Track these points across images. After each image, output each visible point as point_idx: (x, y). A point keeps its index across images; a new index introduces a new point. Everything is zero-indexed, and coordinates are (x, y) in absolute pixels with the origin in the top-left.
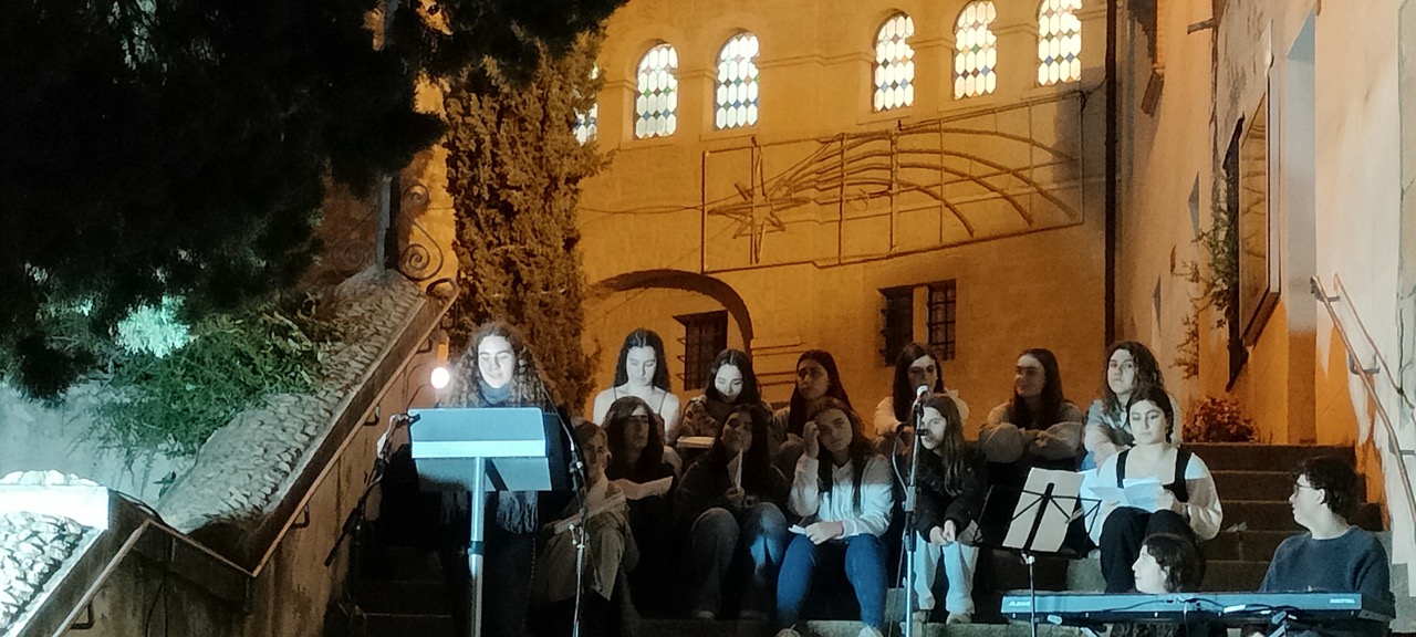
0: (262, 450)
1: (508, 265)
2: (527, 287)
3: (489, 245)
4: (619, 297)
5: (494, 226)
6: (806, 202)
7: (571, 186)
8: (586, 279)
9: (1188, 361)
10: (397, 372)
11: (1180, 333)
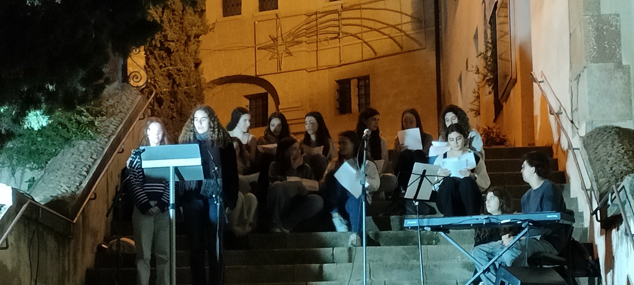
0: (74, 166)
1: (170, 76)
2: (178, 86)
3: (161, 67)
4: (219, 88)
5: (163, 58)
6: (301, 42)
7: (197, 39)
8: (205, 81)
9: (475, 109)
10: (131, 129)
11: (471, 97)
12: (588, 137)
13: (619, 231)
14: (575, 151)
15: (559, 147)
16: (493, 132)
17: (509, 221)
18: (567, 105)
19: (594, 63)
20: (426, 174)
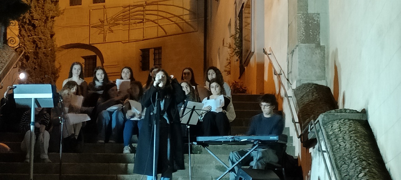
1: (34, 42)
2: (39, 48)
3: (29, 36)
4: (66, 51)
5: (30, 31)
6: (119, 24)
7: (52, 19)
8: (56, 46)
9: (228, 70)
10: (8, 74)
11: (225, 63)
12: (297, 90)
13: (315, 149)
14: (289, 98)
15: (279, 96)
16: (238, 85)
17: (246, 140)
18: (285, 69)
19: (303, 43)
20: (195, 109)
